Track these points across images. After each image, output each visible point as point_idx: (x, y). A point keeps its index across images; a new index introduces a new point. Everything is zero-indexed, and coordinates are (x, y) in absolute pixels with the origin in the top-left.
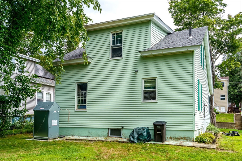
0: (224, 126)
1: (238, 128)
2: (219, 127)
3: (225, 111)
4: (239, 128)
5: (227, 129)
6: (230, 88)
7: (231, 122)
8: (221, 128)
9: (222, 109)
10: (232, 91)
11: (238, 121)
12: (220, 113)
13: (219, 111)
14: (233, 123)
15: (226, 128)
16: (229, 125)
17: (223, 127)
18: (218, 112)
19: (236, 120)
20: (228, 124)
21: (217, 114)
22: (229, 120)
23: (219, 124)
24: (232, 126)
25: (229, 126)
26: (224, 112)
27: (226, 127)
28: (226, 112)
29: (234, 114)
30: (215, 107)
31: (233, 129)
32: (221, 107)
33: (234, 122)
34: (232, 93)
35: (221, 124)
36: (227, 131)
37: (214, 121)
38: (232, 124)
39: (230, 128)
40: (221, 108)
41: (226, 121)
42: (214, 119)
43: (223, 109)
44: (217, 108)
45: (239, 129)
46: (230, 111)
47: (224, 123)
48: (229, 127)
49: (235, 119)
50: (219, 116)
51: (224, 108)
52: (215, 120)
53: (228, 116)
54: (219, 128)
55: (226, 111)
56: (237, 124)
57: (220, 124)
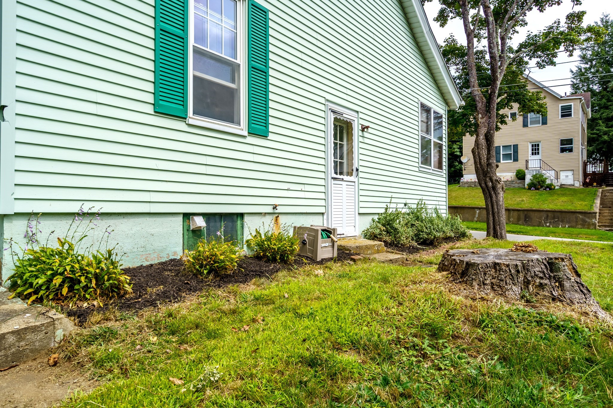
0: (562, 221)
1: (605, 226)
2: (548, 224)
3: (572, 183)
4: (608, 226)
5: (570, 229)
6: (600, 126)
7: (586, 209)
8: (555, 225)
9: (564, 177)
10: (605, 133)
11: (610, 207)
12: (556, 187)
13: (555, 182)
14: (590, 213)
15: (569, 227)
16: (577, 218)
17: (559, 224)
18: (551, 185)
19: (601, 204)
20: (574, 216)
21: (548, 189)
22: (579, 205)
23: (548, 216)
24: (587, 220)
25: (577, 222)
26: (570, 185)
27: (569, 222)
28: (577, 184)
29: (601, 190)
30: (544, 172)
31: (588, 228)
32: (561, 172)
33: (595, 208)
34: (606, 137)
35: (554, 216)
36: (569, 234)
37: (497, 202)
38: (588, 215)
39: (580, 226)
40: (563, 175)
41: (570, 208)
42: (497, 197)
43: (567, 176)
44: (548, 175)
45: (608, 228)
46: (588, 180)
47: (561, 212)
48: (577, 225)
49: (598, 202)
50: (552, 195)
51: (570, 174)
52: (501, 199)
53: (579, 195)
54: (549, 226)
55: (576, 182)
56: (606, 214)
57: (550, 214)
